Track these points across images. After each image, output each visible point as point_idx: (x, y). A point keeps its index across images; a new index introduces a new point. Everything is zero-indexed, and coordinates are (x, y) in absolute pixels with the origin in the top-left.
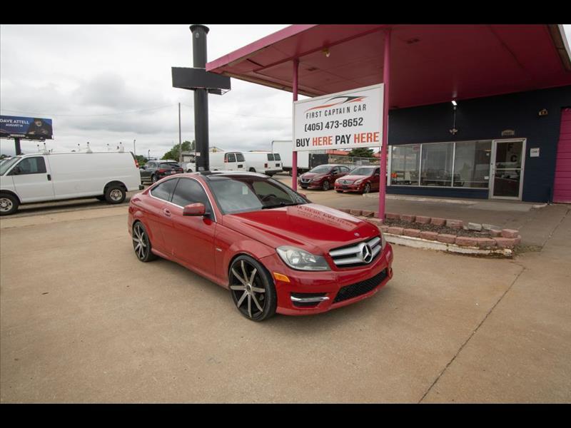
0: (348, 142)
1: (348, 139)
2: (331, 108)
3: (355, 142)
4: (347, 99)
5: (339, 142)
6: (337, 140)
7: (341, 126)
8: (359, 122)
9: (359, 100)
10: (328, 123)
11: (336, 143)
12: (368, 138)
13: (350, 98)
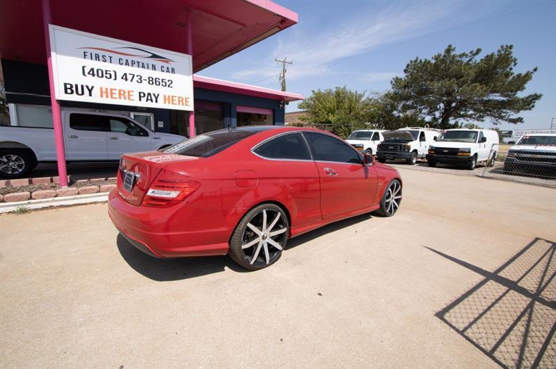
0: (156, 102)
1: (156, 98)
2: (130, 59)
3: (165, 102)
4: (151, 55)
5: (144, 99)
6: (140, 97)
7: (145, 83)
8: (168, 83)
9: (167, 62)
10: (125, 74)
11: (140, 100)
12: (179, 101)
13: (154, 56)
